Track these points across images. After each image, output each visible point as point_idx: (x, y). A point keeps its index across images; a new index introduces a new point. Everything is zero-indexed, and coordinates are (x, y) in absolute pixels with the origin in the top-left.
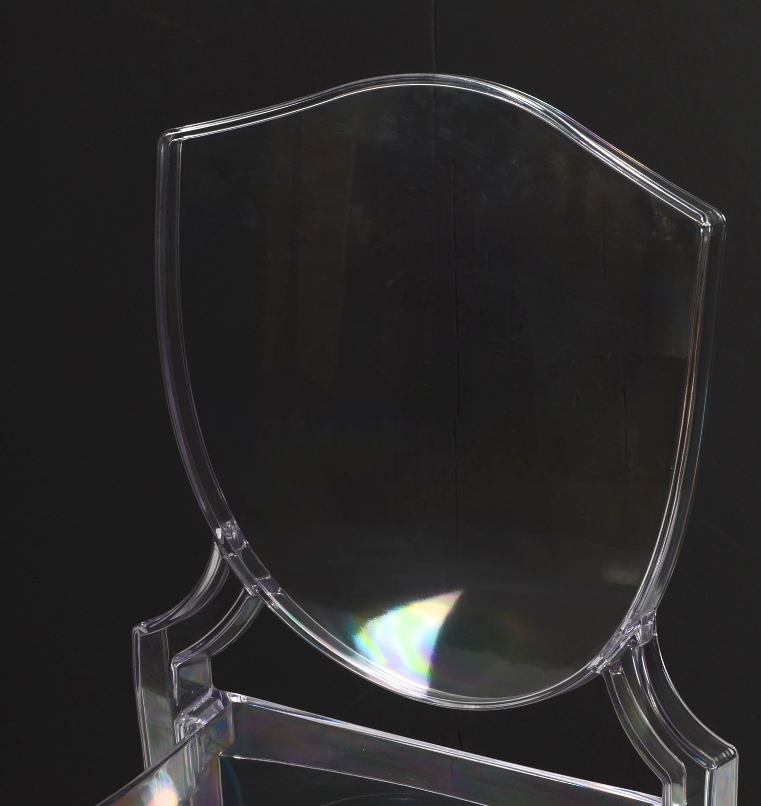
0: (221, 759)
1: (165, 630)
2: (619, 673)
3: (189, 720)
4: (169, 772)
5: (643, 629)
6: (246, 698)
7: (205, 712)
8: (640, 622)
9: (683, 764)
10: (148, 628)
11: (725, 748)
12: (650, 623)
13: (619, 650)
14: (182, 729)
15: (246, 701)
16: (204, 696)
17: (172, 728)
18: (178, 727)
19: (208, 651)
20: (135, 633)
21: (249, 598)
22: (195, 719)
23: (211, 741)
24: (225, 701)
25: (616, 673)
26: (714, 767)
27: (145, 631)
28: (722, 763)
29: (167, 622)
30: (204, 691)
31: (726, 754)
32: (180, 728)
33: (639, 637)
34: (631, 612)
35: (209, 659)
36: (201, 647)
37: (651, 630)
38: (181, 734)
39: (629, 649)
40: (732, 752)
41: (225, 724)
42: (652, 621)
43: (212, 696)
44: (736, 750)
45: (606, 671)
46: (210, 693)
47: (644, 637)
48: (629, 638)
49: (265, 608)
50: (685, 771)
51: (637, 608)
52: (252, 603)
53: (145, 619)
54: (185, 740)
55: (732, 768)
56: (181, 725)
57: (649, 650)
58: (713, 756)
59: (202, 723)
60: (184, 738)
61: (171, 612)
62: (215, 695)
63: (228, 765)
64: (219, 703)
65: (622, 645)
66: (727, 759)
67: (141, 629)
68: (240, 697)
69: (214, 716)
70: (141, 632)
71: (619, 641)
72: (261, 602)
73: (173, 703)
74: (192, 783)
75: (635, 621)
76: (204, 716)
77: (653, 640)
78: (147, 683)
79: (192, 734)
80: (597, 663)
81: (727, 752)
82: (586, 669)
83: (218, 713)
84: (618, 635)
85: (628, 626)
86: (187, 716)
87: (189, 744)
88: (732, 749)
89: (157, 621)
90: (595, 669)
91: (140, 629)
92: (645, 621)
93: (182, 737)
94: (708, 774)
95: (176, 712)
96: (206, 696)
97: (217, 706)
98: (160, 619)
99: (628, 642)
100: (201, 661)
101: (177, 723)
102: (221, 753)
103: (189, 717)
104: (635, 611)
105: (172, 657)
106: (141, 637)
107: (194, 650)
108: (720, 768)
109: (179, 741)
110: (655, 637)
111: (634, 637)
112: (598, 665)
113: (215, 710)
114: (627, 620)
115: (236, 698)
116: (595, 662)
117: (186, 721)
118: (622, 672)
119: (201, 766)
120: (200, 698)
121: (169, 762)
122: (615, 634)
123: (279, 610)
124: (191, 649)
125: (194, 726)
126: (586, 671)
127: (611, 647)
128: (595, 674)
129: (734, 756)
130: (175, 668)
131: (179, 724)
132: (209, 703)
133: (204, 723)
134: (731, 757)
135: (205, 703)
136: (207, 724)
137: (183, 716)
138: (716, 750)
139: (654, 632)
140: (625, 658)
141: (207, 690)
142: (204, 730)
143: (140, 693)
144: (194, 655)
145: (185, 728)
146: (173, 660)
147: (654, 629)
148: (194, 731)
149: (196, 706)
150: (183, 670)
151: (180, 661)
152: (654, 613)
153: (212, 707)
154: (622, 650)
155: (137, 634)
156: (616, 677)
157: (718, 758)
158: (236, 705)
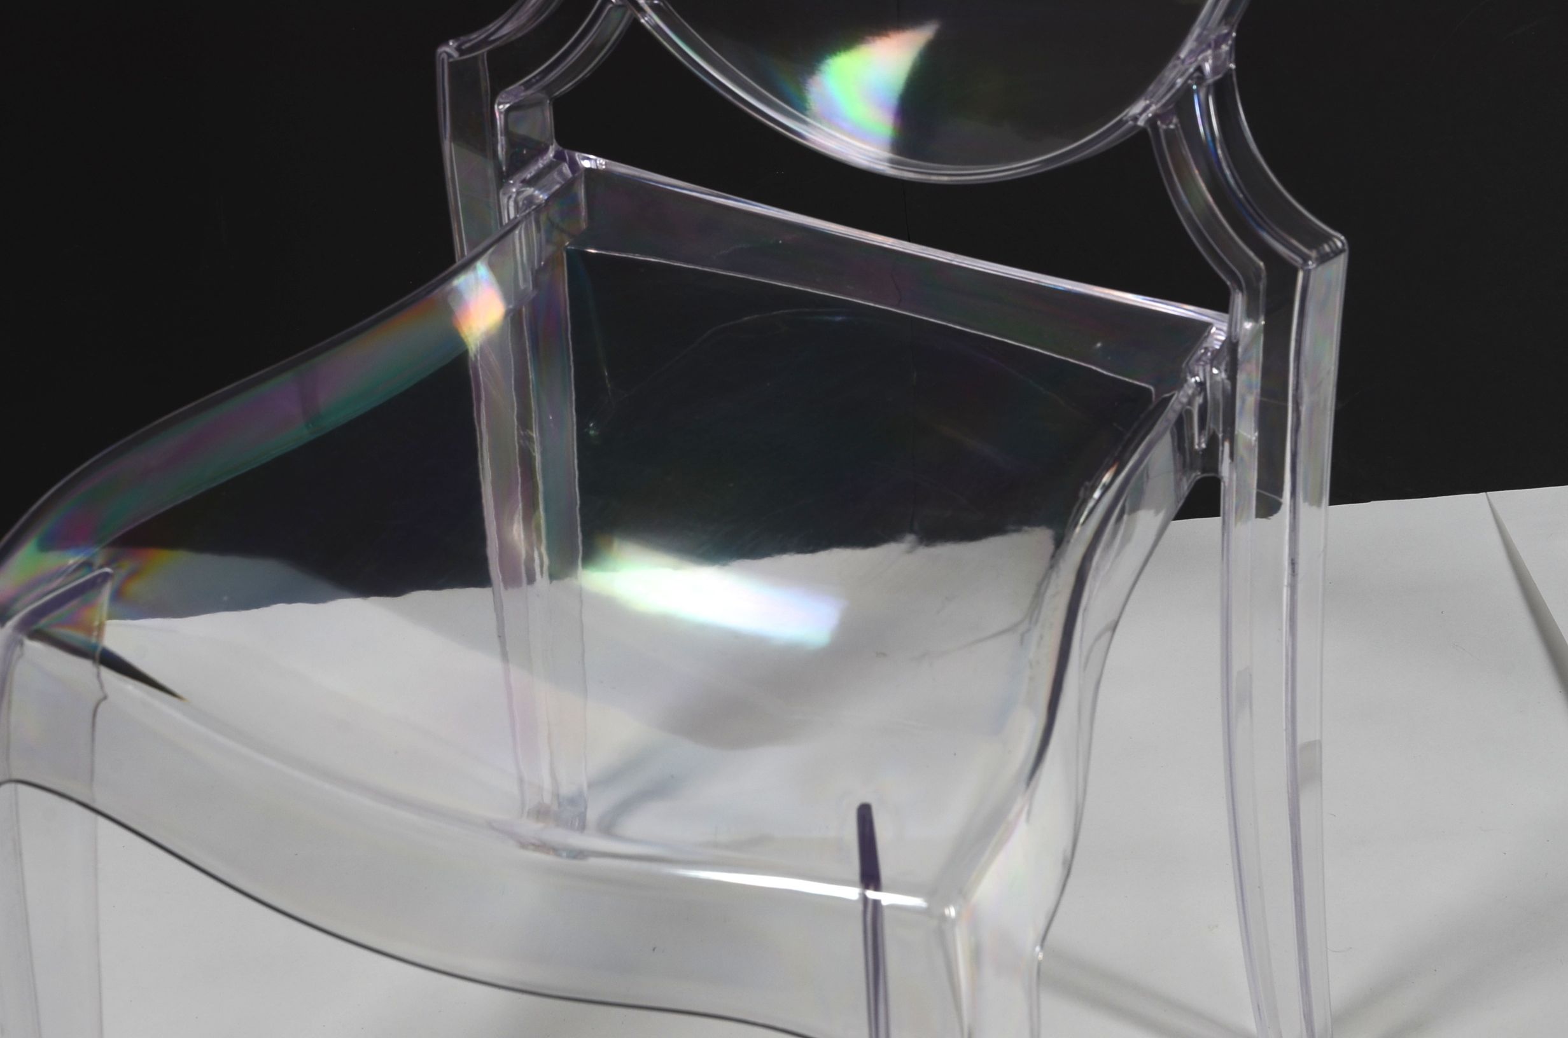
0: (569, 252)
1: (483, 53)
2: (1172, 127)
3: (523, 192)
4: (492, 266)
5: (1216, 58)
6: (604, 163)
7: (544, 181)
8: (1209, 46)
9: (1262, 264)
10: (458, 49)
11: (1328, 238)
12: (1225, 48)
13: (1173, 91)
14: (512, 203)
15: (604, 167)
16: (542, 158)
17: (496, 201)
18: (505, 200)
19: (548, 89)
20: (441, 58)
21: (611, 9)
22: (530, 191)
23: (552, 225)
24: (574, 165)
25: (1168, 125)
26: (1311, 264)
27: (456, 55)
28: (1323, 259)
29: (485, 42)
30: (542, 150)
31: (1330, 246)
32: (508, 202)
33: (1207, 67)
34: (1196, 31)
35: (550, 101)
36: (538, 81)
37: (1225, 59)
38: (510, 212)
39: (1190, 88)
40: (1339, 244)
41: (575, 199)
42: (1227, 44)
43: (555, 157)
44: (1345, 241)
45: (1152, 122)
46: (551, 154)
47: (1215, 70)
48: (1191, 70)
49: (636, 23)
50: (1264, 274)
51: (1207, 23)
52: (616, 15)
53: (454, 37)
54: (517, 221)
55: (1338, 268)
56: (510, 197)
57: (1221, 91)
58: (1310, 247)
59: (541, 196)
60: (516, 218)
61: (492, 27)
62: (559, 157)
63: (578, 262)
64: (566, 168)
65: (1180, 81)
66: (1332, 255)
67: (449, 49)
68: (596, 160)
69: (557, 186)
70: (449, 56)
71: (1175, 76)
72: (629, 13)
73: (498, 167)
74: (525, 284)
75: (1203, 44)
76: (544, 186)
77: (1228, 74)
78: (459, 135)
79: (527, 211)
80: (1141, 111)
81: (1331, 243)
82: (1121, 120)
83: (563, 182)
84: (1175, 66)
85: (1192, 53)
86: (519, 184)
87: (523, 226)
88: (1339, 240)
89: (474, 39)
90: (1135, 119)
91: (447, 49)
92: (1217, 45)
93: (512, 216)
94: (1301, 275)
95: (502, 179)
96: (545, 158)
97: (561, 173)
98: (476, 37)
99: (1190, 77)
100: (539, 103)
101: (504, 194)
102: (567, 243)
103: (522, 187)
104: (1204, 28)
105: (494, 94)
106: (450, 64)
107: (528, 85)
108: (1320, 268)
109: (507, 221)
110: (1231, 69)
111: (1200, 69)
112: (1141, 114)
113: (559, 179)
114: (1190, 44)
115: (589, 162)
116: (1136, 109)
117: (518, 193)
118: (1176, 125)
119: (540, 261)
120: (537, 161)
121: (493, 253)
122: (1170, 65)
123: (657, 27)
124: (522, 84)
125: (530, 200)
126: (1121, 123)
127: (1163, 84)
128: (1135, 127)
129: (1341, 251)
130: (500, 113)
131: (507, 196)
132: (550, 167)
133: (542, 197)
134: (1337, 253)
135: (544, 168)
136: (548, 199)
137: (513, 185)
138: (1315, 239)
139: (1231, 62)
140: (1182, 103)
141: (546, 150)
142: (545, 206)
143: (449, 148)
144: (529, 92)
145: (516, 202)
146: (498, 99)
147: (1231, 57)
148: (530, 207)
149: (530, 173)
150: (513, 114)
151: (508, 101)
152: (1229, 34)
153: (555, 175)
154: (1179, 90)
155: (443, 59)
156: (1167, 131)
157: (1318, 252)
158: (589, 171)
